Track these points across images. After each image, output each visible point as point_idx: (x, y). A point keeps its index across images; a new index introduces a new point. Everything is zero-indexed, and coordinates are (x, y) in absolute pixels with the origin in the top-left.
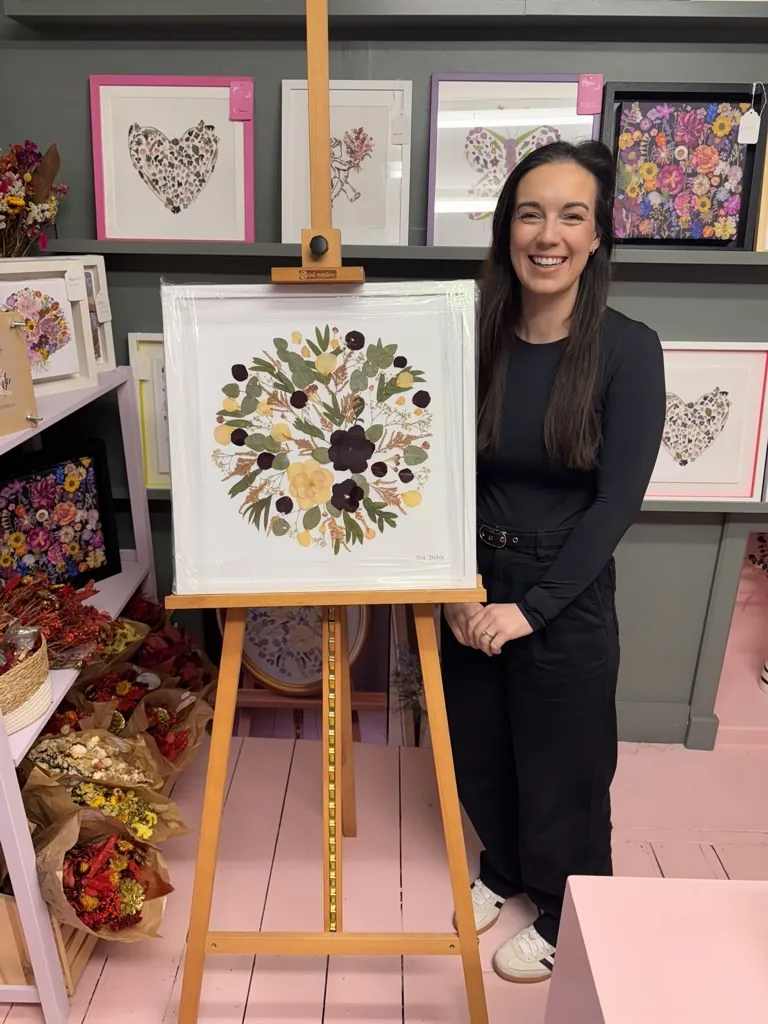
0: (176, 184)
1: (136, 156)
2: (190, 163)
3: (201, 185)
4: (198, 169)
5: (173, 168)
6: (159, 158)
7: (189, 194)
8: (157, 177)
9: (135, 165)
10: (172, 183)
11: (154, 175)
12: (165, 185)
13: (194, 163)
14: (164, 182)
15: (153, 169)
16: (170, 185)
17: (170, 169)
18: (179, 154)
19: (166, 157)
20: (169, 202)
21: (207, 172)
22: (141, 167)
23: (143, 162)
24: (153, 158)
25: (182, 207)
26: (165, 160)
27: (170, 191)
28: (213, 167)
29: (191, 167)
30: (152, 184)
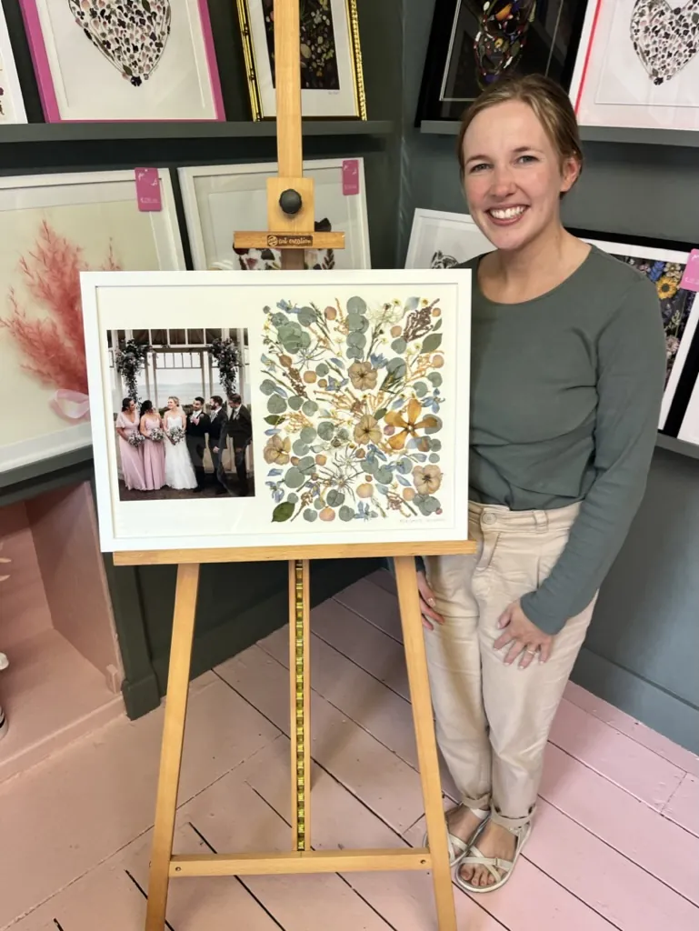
0: (131, 48)
1: (78, 9)
2: (143, 22)
3: (159, 50)
4: (152, 30)
5: (124, 27)
6: (107, 14)
7: (148, 62)
8: (108, 38)
9: (77, 21)
10: (126, 46)
11: (104, 35)
12: (119, 49)
13: (147, 23)
14: (117, 46)
15: (101, 29)
16: (124, 48)
17: (121, 28)
18: (128, 9)
19: (113, 12)
20: (127, 71)
21: (163, 34)
22: (87, 25)
23: (87, 18)
24: (99, 14)
25: (142, 78)
26: (113, 16)
27: (125, 57)
28: (169, 29)
29: (145, 27)
30: (103, 47)
